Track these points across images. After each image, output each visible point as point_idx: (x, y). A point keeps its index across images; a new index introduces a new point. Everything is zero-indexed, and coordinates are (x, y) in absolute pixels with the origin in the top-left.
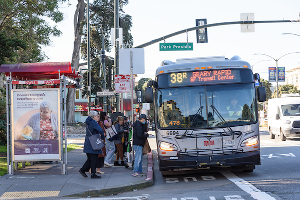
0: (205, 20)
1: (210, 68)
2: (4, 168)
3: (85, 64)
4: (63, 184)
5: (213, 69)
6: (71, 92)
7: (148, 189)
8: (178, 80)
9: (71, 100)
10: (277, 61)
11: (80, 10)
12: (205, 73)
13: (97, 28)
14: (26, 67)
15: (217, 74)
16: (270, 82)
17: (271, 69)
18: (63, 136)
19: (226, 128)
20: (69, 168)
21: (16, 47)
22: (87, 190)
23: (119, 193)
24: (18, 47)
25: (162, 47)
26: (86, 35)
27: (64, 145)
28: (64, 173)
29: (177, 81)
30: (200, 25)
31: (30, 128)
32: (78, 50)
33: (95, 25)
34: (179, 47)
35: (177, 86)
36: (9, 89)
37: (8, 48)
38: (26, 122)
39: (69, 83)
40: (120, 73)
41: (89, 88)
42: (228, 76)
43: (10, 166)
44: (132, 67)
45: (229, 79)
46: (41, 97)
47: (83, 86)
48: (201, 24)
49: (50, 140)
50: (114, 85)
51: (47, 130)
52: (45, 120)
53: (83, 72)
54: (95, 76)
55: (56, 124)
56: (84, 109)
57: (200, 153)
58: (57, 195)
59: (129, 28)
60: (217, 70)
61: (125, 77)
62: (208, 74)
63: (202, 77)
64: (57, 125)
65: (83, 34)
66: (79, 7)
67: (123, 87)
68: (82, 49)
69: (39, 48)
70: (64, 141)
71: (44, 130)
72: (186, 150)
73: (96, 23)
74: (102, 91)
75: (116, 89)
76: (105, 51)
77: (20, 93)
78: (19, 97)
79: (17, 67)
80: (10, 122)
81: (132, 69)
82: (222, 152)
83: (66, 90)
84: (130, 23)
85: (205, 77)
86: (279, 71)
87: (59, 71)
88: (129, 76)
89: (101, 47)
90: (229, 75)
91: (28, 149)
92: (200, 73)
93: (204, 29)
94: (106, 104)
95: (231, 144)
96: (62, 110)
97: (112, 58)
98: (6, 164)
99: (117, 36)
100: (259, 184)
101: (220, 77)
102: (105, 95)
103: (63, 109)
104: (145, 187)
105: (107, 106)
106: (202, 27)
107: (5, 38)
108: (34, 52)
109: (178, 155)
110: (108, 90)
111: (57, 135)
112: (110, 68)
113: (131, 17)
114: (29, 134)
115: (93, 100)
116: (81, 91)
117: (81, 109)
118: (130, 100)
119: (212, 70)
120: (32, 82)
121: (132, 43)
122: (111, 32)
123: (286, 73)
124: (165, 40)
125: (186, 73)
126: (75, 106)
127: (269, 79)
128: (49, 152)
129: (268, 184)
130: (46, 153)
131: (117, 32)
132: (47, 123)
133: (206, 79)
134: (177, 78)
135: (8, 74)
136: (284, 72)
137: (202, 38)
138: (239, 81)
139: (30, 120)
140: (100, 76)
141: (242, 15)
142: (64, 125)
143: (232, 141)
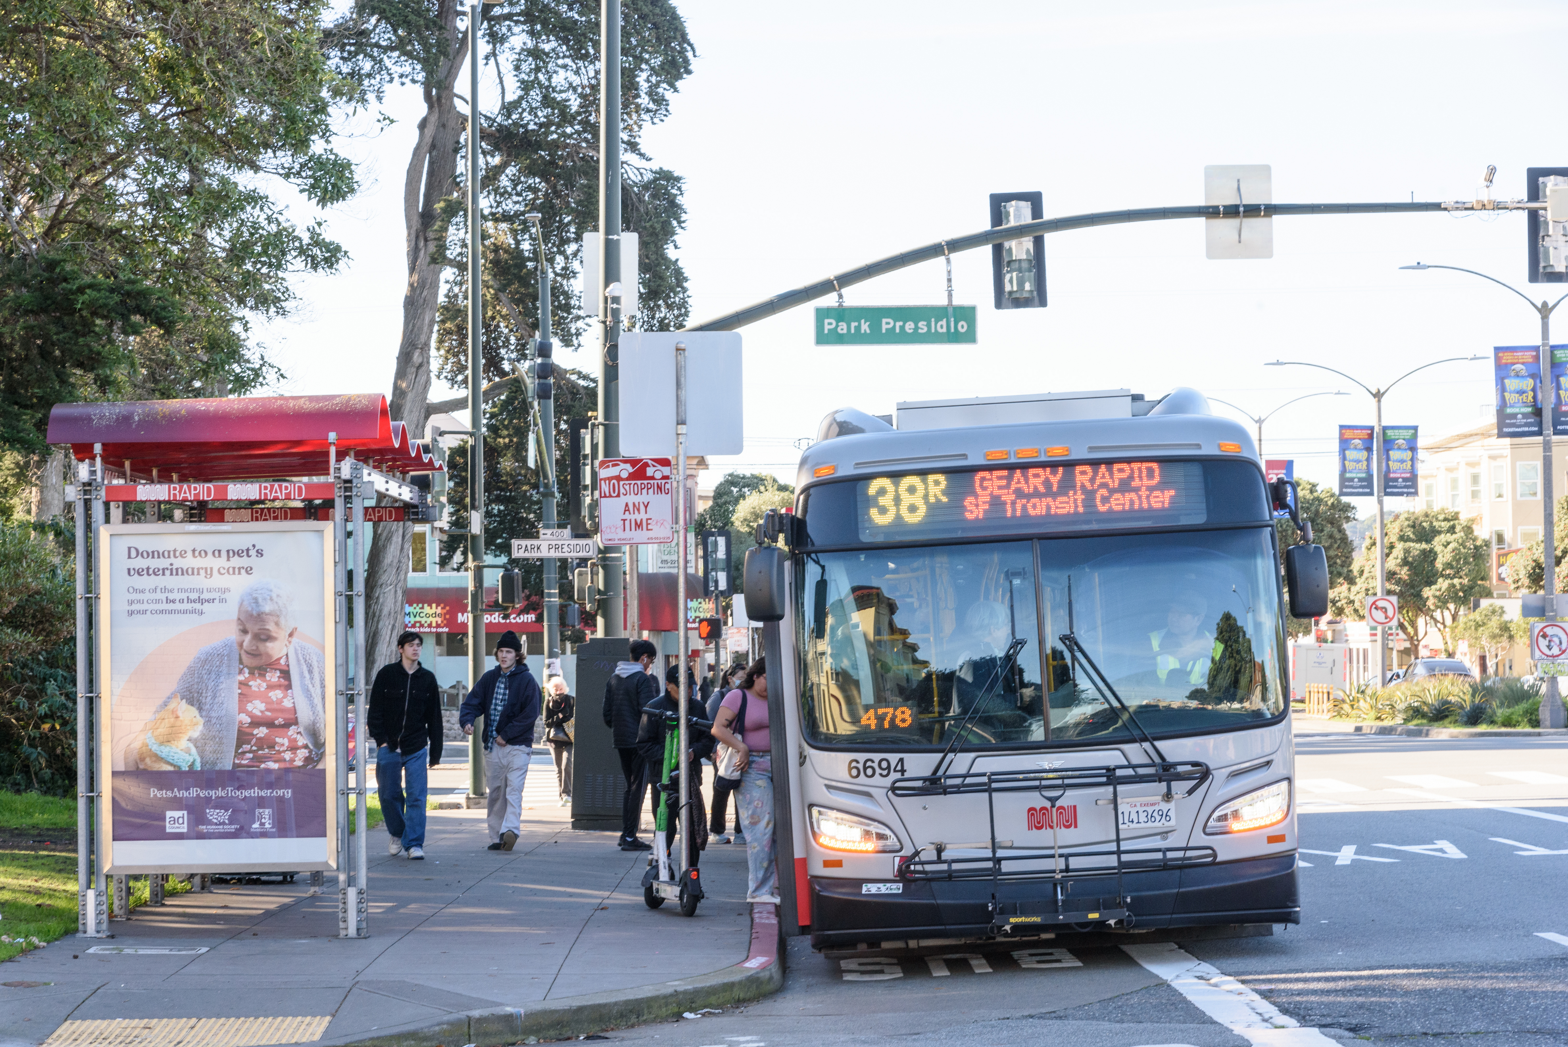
0: (1035, 200)
1: (1058, 451)
2: (61, 904)
3: (459, 404)
4: (348, 985)
5: (1074, 456)
6: (389, 539)
7: (754, 1009)
8: (904, 512)
9: (387, 577)
10: (1378, 395)
11: (433, 146)
12: (1037, 479)
13: (514, 232)
14: (173, 420)
15: (1092, 480)
16: (1345, 499)
17: (1348, 434)
18: (348, 751)
19: (1136, 745)
20: (376, 908)
21: (125, 318)
22: (463, 1015)
23: (617, 1027)
24: (137, 318)
25: (829, 324)
26: (461, 267)
27: (352, 798)
28: (352, 931)
29: (898, 517)
30: (1012, 223)
31: (188, 713)
32: (423, 338)
33: (506, 218)
34: (909, 326)
35: (898, 539)
36: (88, 527)
37: (87, 328)
38: (171, 683)
39: (381, 496)
40: (626, 449)
41: (476, 523)
42: (1144, 493)
43: (91, 894)
44: (681, 422)
45: (1151, 509)
46: (244, 562)
47: (448, 509)
48: (1018, 216)
49: (287, 770)
50: (594, 505)
51: (270, 724)
52: (262, 675)
53: (448, 443)
54: (507, 464)
55: (316, 692)
56: (450, 620)
57: (1006, 866)
58: (317, 1037)
59: (667, 232)
60: (1095, 463)
61: (650, 471)
62: (1047, 483)
63: (1019, 493)
64: (317, 700)
65: (451, 263)
66: (430, 131)
67: (638, 517)
68: (445, 334)
69: (237, 328)
70: (352, 777)
71: (256, 723)
72: (940, 850)
73: (510, 206)
74: (536, 536)
75: (604, 524)
76: (555, 342)
77: (145, 544)
78: (140, 563)
79: (126, 419)
80: (92, 682)
81: (682, 429)
82: (1112, 861)
83: (365, 532)
84: (674, 209)
85: (1036, 494)
86: (1388, 444)
87: (332, 436)
88: (665, 462)
89: (535, 326)
90: (1151, 489)
91: (177, 814)
92: (1010, 478)
93: (1027, 243)
94: (556, 600)
95: (1159, 825)
96: (342, 626)
97: (585, 377)
98: (72, 887)
99: (611, 274)
100: (1290, 993)
101: (1105, 500)
102: (553, 554)
103: (350, 622)
104: (739, 1003)
105: (563, 608)
106: (1019, 232)
107: (74, 276)
108: (213, 345)
109: (904, 874)
110: (567, 532)
111: (319, 745)
112: (579, 423)
113: (678, 179)
114: (183, 743)
115: (493, 578)
116: (437, 534)
117: (434, 621)
118: (671, 581)
119: (1070, 465)
120: (202, 490)
121: (683, 304)
122: (584, 254)
123: (1421, 454)
124: (844, 291)
125: (941, 478)
126: (408, 609)
127: (1342, 485)
128: (282, 830)
129: (1336, 992)
130: (264, 835)
131: (611, 252)
132: (271, 687)
133: (1038, 508)
134: (897, 500)
135: (83, 451)
136: (1413, 449)
137: (1021, 284)
138: (1200, 519)
139: (191, 671)
140: (531, 464)
141: (1212, 173)
142: (351, 700)
143: (1164, 806)
